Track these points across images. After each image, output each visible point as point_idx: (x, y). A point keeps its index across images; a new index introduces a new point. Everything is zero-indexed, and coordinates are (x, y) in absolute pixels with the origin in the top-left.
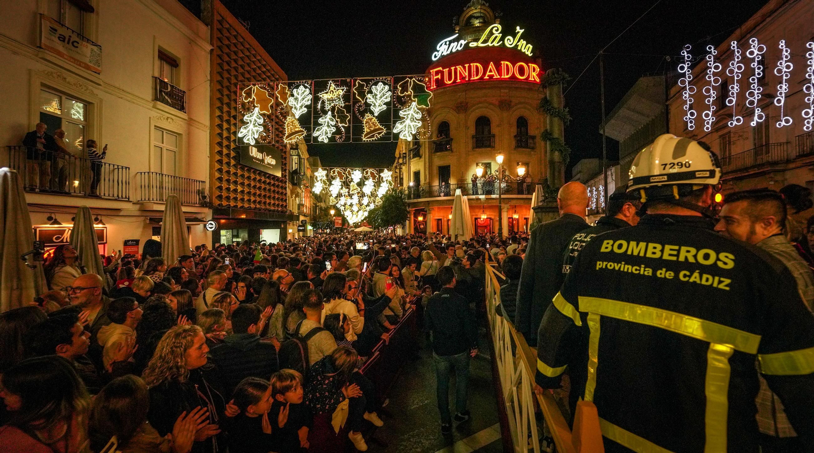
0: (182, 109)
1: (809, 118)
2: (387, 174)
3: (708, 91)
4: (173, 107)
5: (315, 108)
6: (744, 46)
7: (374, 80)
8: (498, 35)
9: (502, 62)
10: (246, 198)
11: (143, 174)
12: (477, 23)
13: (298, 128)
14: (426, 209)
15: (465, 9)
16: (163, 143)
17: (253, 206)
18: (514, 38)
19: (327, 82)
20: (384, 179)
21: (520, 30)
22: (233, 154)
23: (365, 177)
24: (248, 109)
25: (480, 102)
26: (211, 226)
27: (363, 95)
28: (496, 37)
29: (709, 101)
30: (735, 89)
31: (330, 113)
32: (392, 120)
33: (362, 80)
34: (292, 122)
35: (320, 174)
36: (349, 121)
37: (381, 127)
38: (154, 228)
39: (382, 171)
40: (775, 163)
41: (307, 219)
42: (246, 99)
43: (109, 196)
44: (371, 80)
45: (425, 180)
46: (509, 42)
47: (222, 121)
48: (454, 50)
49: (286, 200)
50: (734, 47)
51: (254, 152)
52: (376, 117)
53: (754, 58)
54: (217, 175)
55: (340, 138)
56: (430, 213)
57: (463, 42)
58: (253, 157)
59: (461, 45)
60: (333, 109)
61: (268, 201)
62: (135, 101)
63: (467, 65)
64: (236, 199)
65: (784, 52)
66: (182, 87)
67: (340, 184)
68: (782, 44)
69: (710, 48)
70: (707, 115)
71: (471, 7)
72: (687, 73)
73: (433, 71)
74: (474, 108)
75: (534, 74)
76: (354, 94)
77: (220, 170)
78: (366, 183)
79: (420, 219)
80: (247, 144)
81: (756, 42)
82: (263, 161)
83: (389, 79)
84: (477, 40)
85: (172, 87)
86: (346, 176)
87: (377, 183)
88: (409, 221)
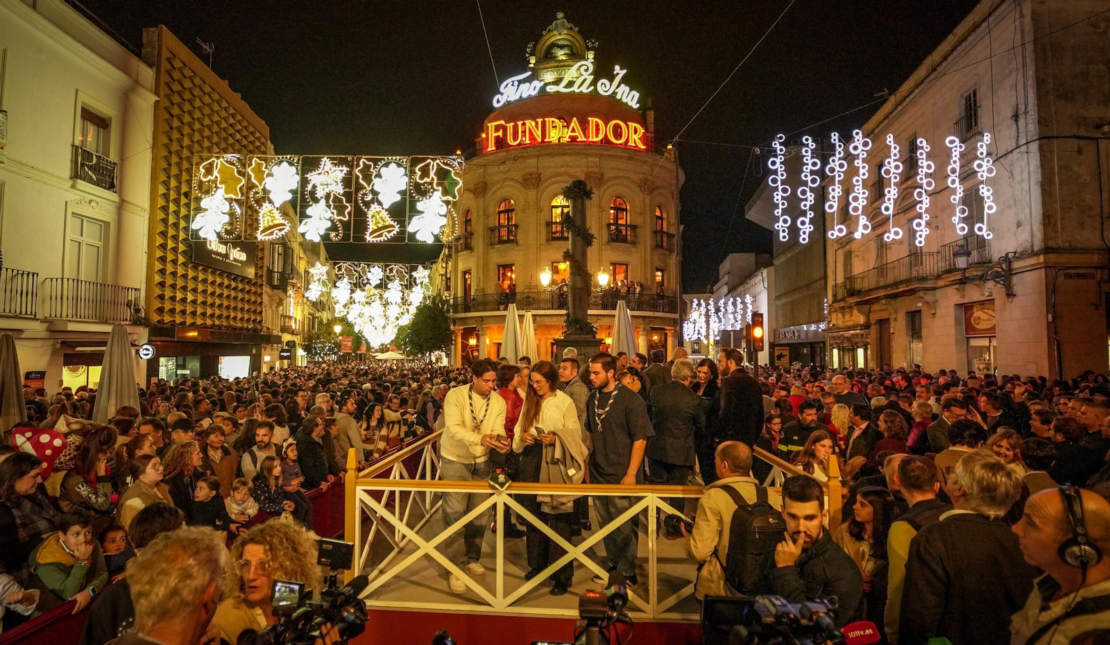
0: (111, 187)
1: (921, 231)
2: (421, 274)
3: (804, 193)
4: (98, 185)
5: (303, 195)
6: (847, 138)
7: (384, 160)
8: (588, 77)
9: (590, 119)
10: (199, 310)
11: (54, 280)
12: (561, 54)
13: (279, 219)
14: (479, 328)
15: (544, 33)
16: (82, 236)
17: (209, 322)
18: (611, 81)
19: (319, 160)
20: (418, 281)
21: (620, 72)
22: (182, 248)
23: (388, 277)
24: (207, 190)
25: (558, 174)
26: (147, 352)
27: (368, 179)
28: (585, 80)
29: (805, 206)
30: (835, 192)
31: (323, 202)
32: (407, 214)
33: (368, 160)
34: (270, 211)
35: (317, 271)
36: (349, 213)
37: (392, 223)
38: (66, 355)
39: (415, 269)
40: (923, 279)
41: (297, 339)
42: (205, 176)
43: (10, 312)
44: (380, 160)
45: (478, 286)
46: (604, 88)
47: (168, 202)
48: (524, 96)
49: (261, 313)
50: (835, 140)
51: (215, 245)
52: (386, 210)
53: (858, 155)
54: (157, 278)
55: (337, 236)
56: (484, 334)
57: (538, 84)
58: (212, 252)
59: (535, 88)
60: (328, 196)
61: (232, 314)
62: (47, 181)
63: (540, 121)
64: (183, 312)
65: (892, 149)
66: (113, 157)
67: (349, 287)
68: (890, 139)
69: (807, 140)
70: (803, 223)
71: (553, 30)
72: (779, 169)
73: (492, 125)
74: (549, 181)
75: (636, 137)
76: (357, 177)
77: (162, 272)
78: (390, 286)
79: (473, 342)
80: (204, 239)
81: (861, 134)
82: (227, 256)
83: (405, 160)
84: (557, 82)
85: (99, 158)
86: (360, 275)
87: (406, 286)
88: (455, 345)
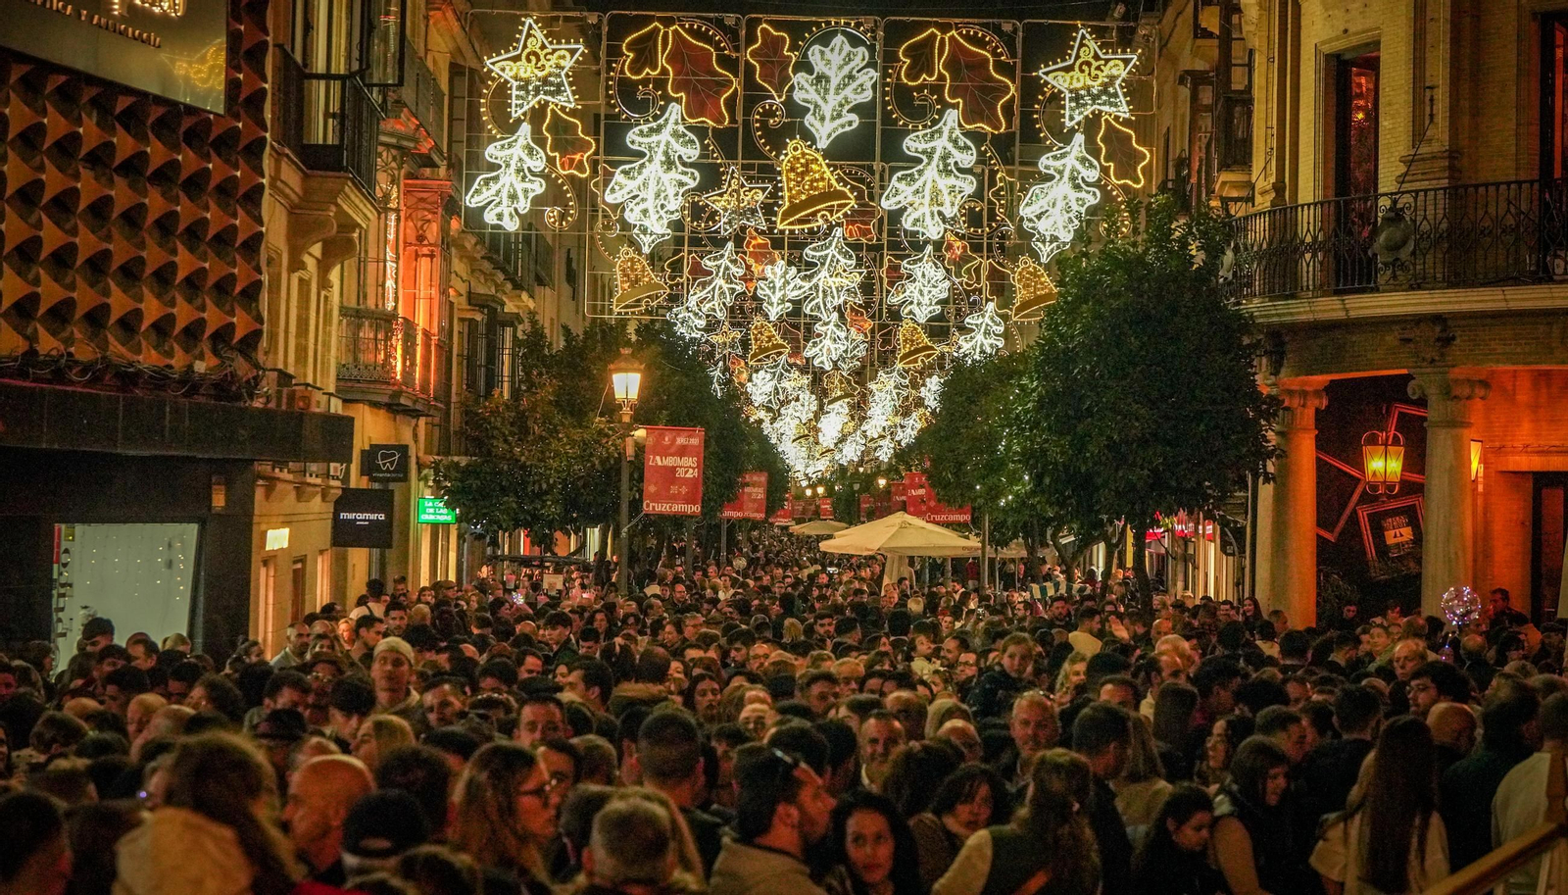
14: (1425, 382)
20: (1071, 118)
23: (903, 96)
35: (526, 70)
39: (1051, 45)
41: (415, 436)
45: (1418, 135)
49: (251, 293)
56: (1455, 423)
61: (119, 302)
78: (912, 144)
79: (1384, 465)
86: (749, 83)
87: (1003, 145)
88: (1283, 483)
